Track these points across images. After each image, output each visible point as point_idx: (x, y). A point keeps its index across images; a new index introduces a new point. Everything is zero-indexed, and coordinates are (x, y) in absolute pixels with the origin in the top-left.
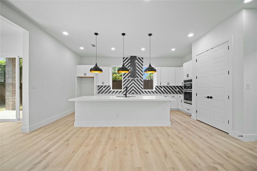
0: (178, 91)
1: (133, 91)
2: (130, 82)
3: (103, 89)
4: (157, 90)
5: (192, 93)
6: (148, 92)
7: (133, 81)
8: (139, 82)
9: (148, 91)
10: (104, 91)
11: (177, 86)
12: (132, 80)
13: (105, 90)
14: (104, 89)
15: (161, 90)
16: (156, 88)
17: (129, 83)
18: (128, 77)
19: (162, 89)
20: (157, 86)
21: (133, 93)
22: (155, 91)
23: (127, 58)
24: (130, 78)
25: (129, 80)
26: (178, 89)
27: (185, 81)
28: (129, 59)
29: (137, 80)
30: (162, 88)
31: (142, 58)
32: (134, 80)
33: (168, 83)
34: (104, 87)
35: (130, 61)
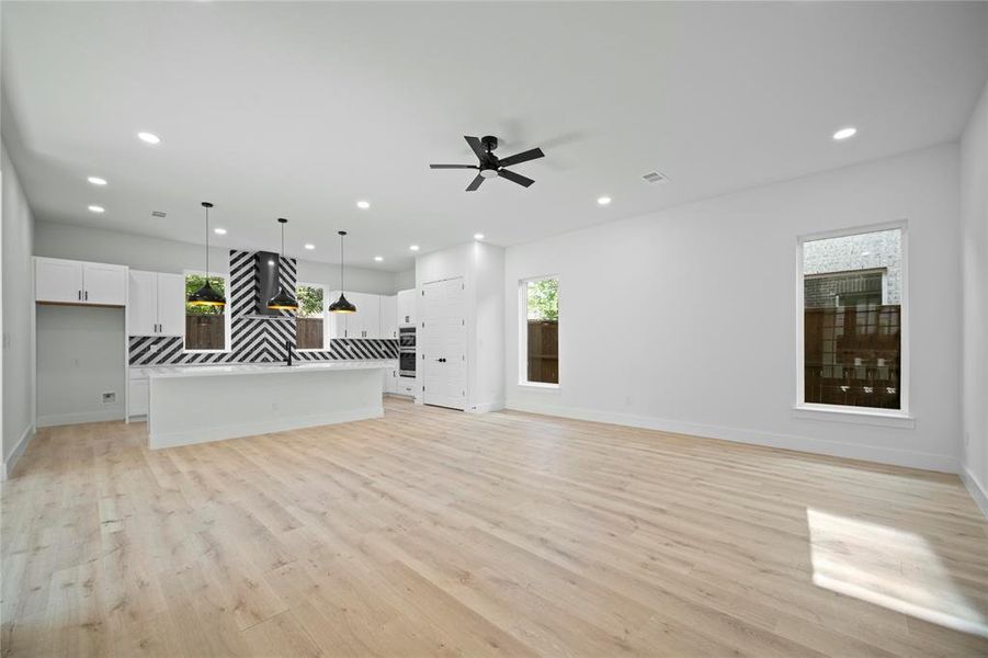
0: (385, 352)
1: (265, 354)
2: (256, 327)
3: (149, 348)
4: (336, 350)
5: (414, 354)
6: (310, 356)
7: (265, 325)
8: (285, 328)
9: (312, 354)
10: (155, 355)
11: (382, 341)
12: (262, 321)
13: (160, 351)
14: (154, 349)
15: (344, 349)
16: (332, 346)
17: (252, 330)
18: (248, 313)
19: (348, 348)
20: (335, 341)
21: (265, 360)
22: (330, 353)
23: (244, 254)
24: (253, 315)
25: (252, 320)
26: (384, 348)
27: (402, 330)
28: (251, 258)
29: (278, 322)
30: (347, 344)
31: (294, 261)
32: (267, 321)
33: (364, 334)
34: (155, 343)
35: (253, 262)
